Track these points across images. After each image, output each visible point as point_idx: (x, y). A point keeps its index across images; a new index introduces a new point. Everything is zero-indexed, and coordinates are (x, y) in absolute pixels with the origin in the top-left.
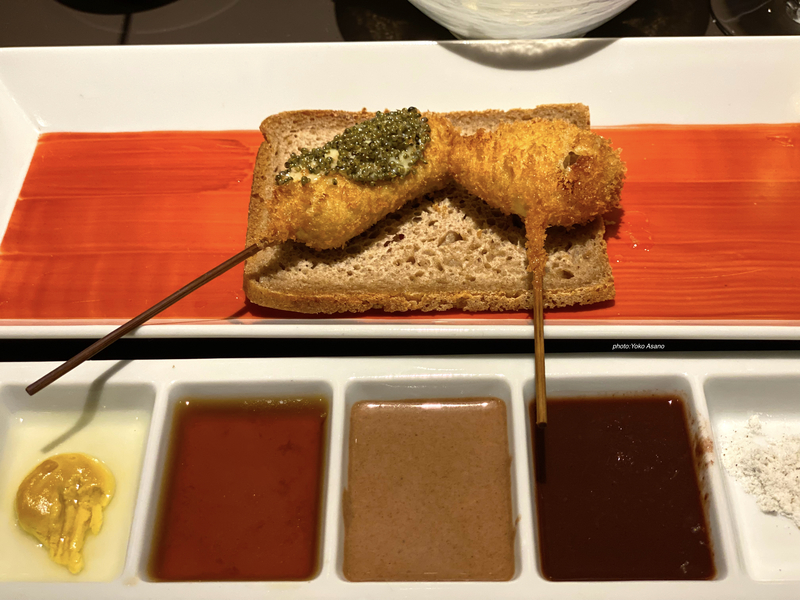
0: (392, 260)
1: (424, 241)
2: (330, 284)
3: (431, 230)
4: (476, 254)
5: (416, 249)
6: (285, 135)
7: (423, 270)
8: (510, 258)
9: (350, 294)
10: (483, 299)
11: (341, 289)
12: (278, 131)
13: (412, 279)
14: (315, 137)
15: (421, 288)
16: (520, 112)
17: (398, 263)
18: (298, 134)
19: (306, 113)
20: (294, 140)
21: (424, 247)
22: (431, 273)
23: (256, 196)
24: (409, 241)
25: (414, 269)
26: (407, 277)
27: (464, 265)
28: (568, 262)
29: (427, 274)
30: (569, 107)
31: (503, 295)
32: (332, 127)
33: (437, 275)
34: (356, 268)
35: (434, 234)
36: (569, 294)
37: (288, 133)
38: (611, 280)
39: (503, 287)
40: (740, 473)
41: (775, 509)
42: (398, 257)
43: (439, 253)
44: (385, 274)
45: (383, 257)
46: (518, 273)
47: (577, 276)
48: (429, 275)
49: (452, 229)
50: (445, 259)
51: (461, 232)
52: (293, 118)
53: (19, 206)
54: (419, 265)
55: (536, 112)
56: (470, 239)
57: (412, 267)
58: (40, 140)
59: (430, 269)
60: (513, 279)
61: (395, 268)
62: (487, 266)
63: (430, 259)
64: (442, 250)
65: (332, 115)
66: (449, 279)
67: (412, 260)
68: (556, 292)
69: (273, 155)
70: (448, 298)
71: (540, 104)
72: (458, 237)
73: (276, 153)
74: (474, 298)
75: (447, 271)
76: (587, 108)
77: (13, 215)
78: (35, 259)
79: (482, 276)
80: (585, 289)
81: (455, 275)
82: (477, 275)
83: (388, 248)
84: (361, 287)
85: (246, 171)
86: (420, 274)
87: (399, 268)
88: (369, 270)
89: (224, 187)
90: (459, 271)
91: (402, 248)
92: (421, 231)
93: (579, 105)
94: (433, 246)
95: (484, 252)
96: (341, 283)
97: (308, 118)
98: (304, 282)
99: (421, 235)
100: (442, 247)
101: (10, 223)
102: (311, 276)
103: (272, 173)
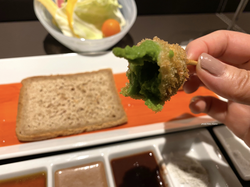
2: (45, 130)
3: (74, 108)
4: (88, 114)
5: (70, 114)
9: (51, 133)
10: (92, 128)
13: (70, 124)
16: (94, 72)
19: (35, 77)
22: (75, 122)
28: (114, 112)
31: (97, 125)
32: (43, 80)
34: (52, 123)
37: (30, 83)
38: (126, 116)
42: (65, 118)
44: (62, 124)
45: (61, 119)
47: (117, 116)
50: (79, 116)
51: (83, 107)
54: (71, 119)
56: (86, 109)
62: (92, 117)
63: (75, 117)
65: (42, 77)
66: (81, 123)
69: (25, 90)
70: (81, 129)
71: (99, 69)
74: (89, 128)
75: (80, 120)
82: (89, 121)
83: (62, 115)
87: (66, 121)
88: (57, 123)
91: (66, 114)
96: (48, 129)
98: (36, 130)
102: (39, 128)
103: (25, 95)
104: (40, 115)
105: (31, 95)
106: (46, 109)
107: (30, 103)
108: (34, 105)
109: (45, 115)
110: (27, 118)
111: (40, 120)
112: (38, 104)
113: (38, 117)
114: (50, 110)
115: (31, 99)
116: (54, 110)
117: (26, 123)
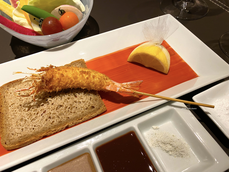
0: (44, 119)
1: (52, 110)
2: (28, 135)
3: (53, 106)
4: (67, 109)
5: (50, 113)
6: (5, 91)
7: (54, 120)
8: (76, 108)
10: (73, 123)
11: (32, 136)
12: (3, 90)
13: (51, 124)
14: (14, 88)
15: (55, 126)
16: (67, 65)
17: (47, 120)
18: (9, 89)
19: (10, 83)
20: (8, 91)
21: (52, 112)
22: (56, 120)
24: (48, 112)
25: (51, 120)
26: (50, 124)
27: (65, 114)
28: (92, 104)
29: (55, 121)
30: (79, 60)
31: (78, 120)
32: (19, 84)
33: (58, 120)
34: (35, 126)
35: (54, 107)
36: (95, 114)
38: (104, 106)
39: (77, 117)
40: (154, 147)
42: (46, 118)
43: (57, 112)
44: (44, 125)
45: (42, 120)
46: (80, 111)
47: (95, 107)
48: (56, 121)
49: (58, 104)
50: (59, 114)
51: (62, 104)
52: (7, 85)
54: (52, 118)
55: (71, 64)
56: (64, 105)
57: (50, 120)
59: (56, 119)
60: (79, 114)
61: (46, 122)
62: (71, 112)
63: (55, 115)
64: (57, 111)
65: (18, 81)
66: (62, 120)
67: (50, 117)
68: (92, 114)
69: (3, 98)
70: (63, 127)
71: (72, 62)
72: (61, 106)
73: (4, 97)
75: (61, 118)
76: (84, 60)
79: (71, 116)
80: (99, 111)
81: (63, 118)
82: (69, 116)
83: (42, 116)
84: (38, 132)
86: (53, 122)
87: (47, 122)
88: (39, 126)
90: (64, 116)
91: (46, 114)
92: (50, 107)
93: (81, 59)
94: (55, 111)
95: (69, 108)
96: (31, 133)
97: (11, 84)
98: (20, 137)
99: (51, 109)
100: (57, 110)
102: (23, 134)
103: (4, 103)
104: (21, 120)
105: (10, 102)
106: (26, 113)
107: (10, 111)
108: (14, 111)
109: (27, 119)
110: (10, 127)
111: (23, 126)
112: (18, 110)
113: (20, 123)
114: (30, 113)
115: (10, 106)
116: (34, 113)
117: (10, 132)
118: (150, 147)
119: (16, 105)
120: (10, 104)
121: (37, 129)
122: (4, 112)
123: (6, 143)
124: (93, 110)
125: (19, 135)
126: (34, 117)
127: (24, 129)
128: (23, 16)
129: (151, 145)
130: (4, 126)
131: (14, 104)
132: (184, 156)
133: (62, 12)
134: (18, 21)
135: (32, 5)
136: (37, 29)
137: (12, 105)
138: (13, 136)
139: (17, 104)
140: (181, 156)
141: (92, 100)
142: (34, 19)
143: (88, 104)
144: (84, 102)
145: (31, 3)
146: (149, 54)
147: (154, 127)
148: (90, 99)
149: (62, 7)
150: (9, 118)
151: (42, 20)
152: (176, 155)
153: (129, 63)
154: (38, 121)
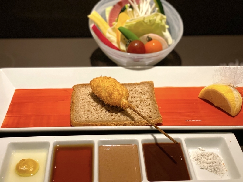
0: (107, 115)
2: (92, 121)
6: (79, 89)
9: (98, 123)
10: (130, 123)
11: (95, 122)
12: (77, 88)
14: (86, 89)
15: (115, 121)
16: (137, 83)
17: (109, 116)
18: (82, 89)
20: (81, 90)
23: (72, 102)
26: (111, 119)
31: (135, 122)
33: (119, 118)
34: (98, 117)
37: (80, 88)
38: (161, 118)
40: (194, 160)
41: (203, 167)
44: (106, 118)
45: (105, 115)
46: (138, 117)
47: (153, 117)
53: (11, 105)
54: (114, 116)
55: (141, 83)
57: (112, 117)
58: (15, 91)
59: (117, 117)
60: (137, 119)
61: (108, 117)
66: (122, 119)
67: (112, 115)
69: (76, 93)
70: (122, 123)
72: (123, 110)
74: (128, 123)
76: (153, 82)
77: (9, 107)
78: (16, 116)
80: (155, 120)
83: (106, 113)
84: (100, 121)
85: (69, 97)
86: (114, 118)
88: (102, 118)
89: (63, 100)
90: (124, 117)
91: (110, 113)
93: (151, 81)
96: (95, 121)
100: (120, 112)
101: (9, 109)
102: (88, 119)
103: (76, 97)
104: (88, 111)
105: (81, 97)
106: (93, 107)
107: (80, 103)
108: (83, 104)
109: (93, 111)
110: (78, 112)
111: (89, 115)
112: (86, 104)
113: (87, 112)
114: (96, 109)
115: (81, 100)
116: (99, 109)
117: (78, 116)
118: (190, 159)
119: (85, 100)
120: (81, 99)
121: (100, 119)
122: (75, 103)
123: (74, 120)
124: (150, 119)
125: (85, 119)
126: (99, 111)
127: (90, 117)
128: (115, 35)
129: (191, 158)
130: (74, 111)
131: (84, 99)
132: (218, 173)
133: (150, 39)
134: (109, 38)
135: (127, 28)
136: (123, 47)
137: (82, 100)
138: (80, 118)
139: (87, 100)
140: (215, 172)
141: (151, 112)
142: (124, 39)
143: (147, 114)
144: (144, 112)
145: (126, 26)
146: (218, 91)
147: (200, 148)
148: (150, 111)
149: (151, 35)
150: (79, 107)
151: (131, 41)
152: (211, 171)
153: (199, 99)
154: (102, 115)
